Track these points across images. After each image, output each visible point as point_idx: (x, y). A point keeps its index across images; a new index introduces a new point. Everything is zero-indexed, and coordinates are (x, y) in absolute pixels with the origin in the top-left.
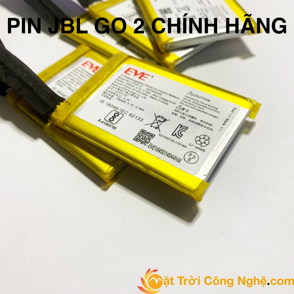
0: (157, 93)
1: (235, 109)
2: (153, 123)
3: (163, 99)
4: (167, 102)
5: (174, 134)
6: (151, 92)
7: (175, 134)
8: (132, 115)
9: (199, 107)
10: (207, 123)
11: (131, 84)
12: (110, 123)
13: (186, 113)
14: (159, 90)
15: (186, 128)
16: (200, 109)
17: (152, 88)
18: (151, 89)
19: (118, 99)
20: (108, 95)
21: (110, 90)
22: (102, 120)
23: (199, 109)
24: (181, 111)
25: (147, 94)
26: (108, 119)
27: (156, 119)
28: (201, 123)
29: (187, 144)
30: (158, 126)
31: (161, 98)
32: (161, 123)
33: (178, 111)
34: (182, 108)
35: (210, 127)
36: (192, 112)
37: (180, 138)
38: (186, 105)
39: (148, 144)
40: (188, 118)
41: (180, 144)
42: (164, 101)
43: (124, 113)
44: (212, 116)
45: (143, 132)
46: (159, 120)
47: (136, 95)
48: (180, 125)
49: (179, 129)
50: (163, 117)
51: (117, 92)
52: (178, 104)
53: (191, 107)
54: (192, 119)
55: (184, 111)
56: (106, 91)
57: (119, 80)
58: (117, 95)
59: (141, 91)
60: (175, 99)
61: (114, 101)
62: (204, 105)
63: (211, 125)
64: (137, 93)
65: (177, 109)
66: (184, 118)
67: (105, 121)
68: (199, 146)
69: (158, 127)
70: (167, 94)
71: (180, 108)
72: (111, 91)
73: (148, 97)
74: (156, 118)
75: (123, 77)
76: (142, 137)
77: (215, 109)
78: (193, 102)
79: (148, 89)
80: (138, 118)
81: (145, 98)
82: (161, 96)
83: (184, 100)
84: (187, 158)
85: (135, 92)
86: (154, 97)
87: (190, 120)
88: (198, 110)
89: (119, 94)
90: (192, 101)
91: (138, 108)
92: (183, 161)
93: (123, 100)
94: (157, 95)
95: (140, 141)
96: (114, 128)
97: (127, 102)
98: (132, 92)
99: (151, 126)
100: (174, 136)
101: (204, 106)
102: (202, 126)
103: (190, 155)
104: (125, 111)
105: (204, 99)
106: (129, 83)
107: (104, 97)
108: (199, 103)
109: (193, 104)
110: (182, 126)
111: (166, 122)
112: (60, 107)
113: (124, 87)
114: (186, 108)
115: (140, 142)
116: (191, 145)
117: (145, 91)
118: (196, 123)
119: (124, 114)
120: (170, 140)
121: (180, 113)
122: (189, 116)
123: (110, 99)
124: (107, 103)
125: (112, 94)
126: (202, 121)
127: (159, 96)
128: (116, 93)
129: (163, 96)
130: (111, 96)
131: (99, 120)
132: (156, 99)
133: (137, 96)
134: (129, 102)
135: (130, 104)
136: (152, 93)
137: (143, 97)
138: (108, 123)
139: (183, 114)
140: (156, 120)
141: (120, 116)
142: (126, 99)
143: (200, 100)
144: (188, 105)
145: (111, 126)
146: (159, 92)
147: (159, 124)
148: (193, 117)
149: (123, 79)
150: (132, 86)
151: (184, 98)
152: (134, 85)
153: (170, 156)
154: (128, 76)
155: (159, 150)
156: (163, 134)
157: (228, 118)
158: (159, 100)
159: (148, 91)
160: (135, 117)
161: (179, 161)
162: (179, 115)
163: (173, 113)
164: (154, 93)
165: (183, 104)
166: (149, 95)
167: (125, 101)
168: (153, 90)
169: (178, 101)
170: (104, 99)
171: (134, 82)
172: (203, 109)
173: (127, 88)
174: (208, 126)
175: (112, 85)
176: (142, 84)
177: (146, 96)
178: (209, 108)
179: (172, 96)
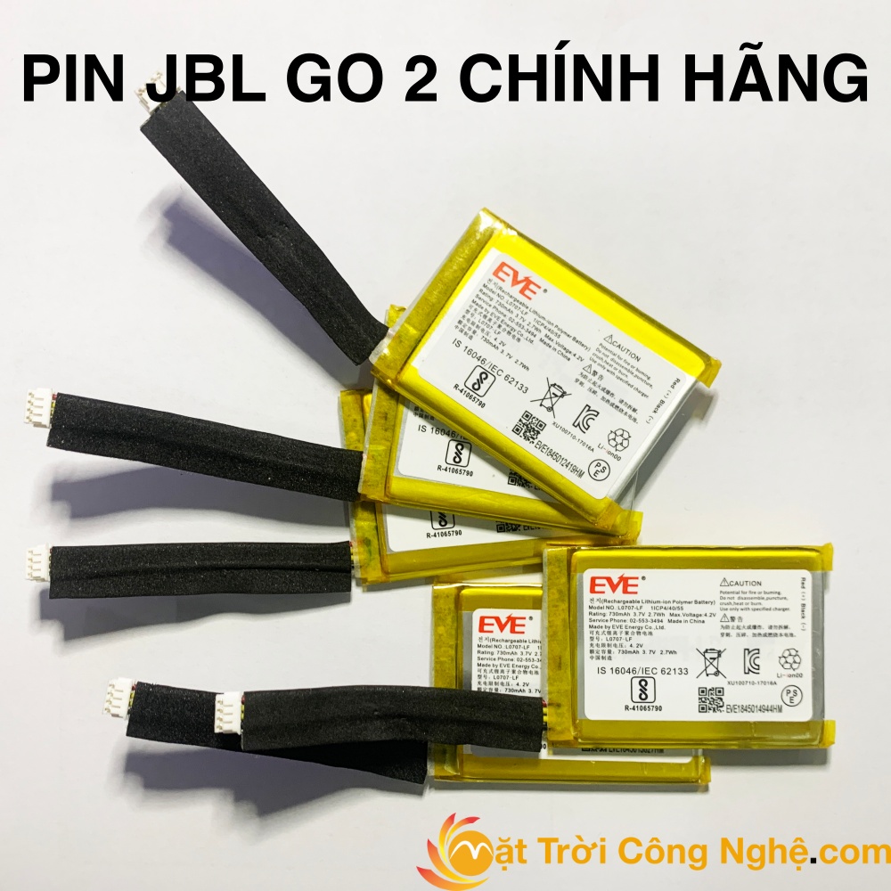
0: (674, 609)
1: (804, 579)
2: (706, 668)
3: (691, 615)
4: (700, 618)
5: (747, 671)
6: (663, 611)
7: (749, 670)
8: (667, 671)
9: (752, 604)
10: (780, 627)
11: (620, 612)
12: (647, 705)
13: (741, 624)
14: (674, 602)
15: (757, 651)
16: (756, 607)
17: (659, 602)
18: (659, 605)
19: (621, 652)
20: (601, 655)
21: (595, 642)
22: (631, 704)
23: (754, 607)
24: (731, 624)
25: (660, 618)
26: (636, 698)
27: (705, 658)
28: (773, 631)
29: (774, 679)
30: (716, 670)
31: (687, 615)
32: (716, 660)
33: (727, 627)
34: (730, 619)
35: (788, 631)
36: (750, 618)
37: (759, 673)
38: (731, 609)
39: (724, 708)
40: (750, 632)
41: (765, 683)
42: (695, 618)
43: (650, 672)
44: (779, 610)
45: (703, 692)
46: (711, 658)
47: (644, 630)
48: (745, 649)
49: (748, 658)
50: (714, 650)
51: (611, 639)
52: (720, 614)
53: (742, 610)
54: (757, 631)
55: (736, 623)
56: (592, 648)
57: (595, 614)
58: (615, 645)
59: (646, 617)
60: (709, 605)
61: (619, 660)
62: (757, 595)
63: (786, 627)
64: (643, 624)
65: (724, 624)
66: (744, 635)
67: (636, 704)
68: (791, 672)
69: (718, 671)
70: (690, 603)
71: (726, 620)
72: (600, 642)
73: (665, 623)
74: (704, 656)
75: (596, 604)
76: (708, 702)
77: (776, 595)
78: (739, 598)
79: (655, 608)
80: (678, 671)
81: (662, 628)
82: (684, 612)
83: (723, 601)
84: (787, 699)
85: (637, 624)
86: (674, 618)
87: (754, 635)
88: (754, 610)
89: (618, 643)
90: (736, 596)
91: (664, 652)
92: (784, 707)
93: (632, 650)
94: (676, 612)
95: (710, 709)
96: (659, 708)
97: (640, 650)
98: (633, 627)
99: (707, 675)
100: (748, 673)
101: (759, 598)
102: (776, 635)
103: (789, 692)
104: (650, 670)
105: (752, 583)
106: (615, 611)
107: (598, 661)
108: (748, 595)
109: (741, 601)
110: (750, 650)
111: (722, 655)
112: (549, 716)
113: (613, 622)
114: (736, 614)
115: (711, 711)
116: (779, 676)
117: (652, 614)
118: (765, 635)
119: (651, 675)
120: (748, 683)
121: (733, 628)
122: (749, 627)
123: (610, 658)
124: (612, 669)
125: (606, 649)
126: (771, 627)
127: (680, 612)
128: (610, 642)
129: (688, 609)
130: (607, 652)
131: (627, 708)
132: (681, 622)
133: (647, 631)
134: (643, 648)
135: (647, 652)
136: (667, 613)
137: (658, 627)
138: (643, 705)
139: (738, 628)
140: (707, 661)
141: (650, 681)
142: (635, 645)
143: (745, 588)
144: (735, 606)
145: (651, 708)
146: (675, 605)
147: (715, 663)
148: (755, 627)
149: (598, 608)
150: (625, 614)
151: (722, 598)
152: (627, 611)
153: (763, 709)
154: (602, 597)
155: (745, 709)
156: (733, 680)
157: (803, 602)
158: (686, 621)
159: (656, 611)
160: (672, 672)
161: (780, 710)
162: (733, 632)
163: (722, 635)
164: (669, 611)
165: (727, 609)
166: (665, 619)
167: (636, 649)
168: (664, 605)
169: (715, 609)
170: (601, 663)
171: (621, 605)
172: (760, 604)
173: (620, 624)
174: (783, 631)
175: (592, 629)
176: (639, 602)
177: (661, 624)
178: (768, 599)
179: (700, 603)
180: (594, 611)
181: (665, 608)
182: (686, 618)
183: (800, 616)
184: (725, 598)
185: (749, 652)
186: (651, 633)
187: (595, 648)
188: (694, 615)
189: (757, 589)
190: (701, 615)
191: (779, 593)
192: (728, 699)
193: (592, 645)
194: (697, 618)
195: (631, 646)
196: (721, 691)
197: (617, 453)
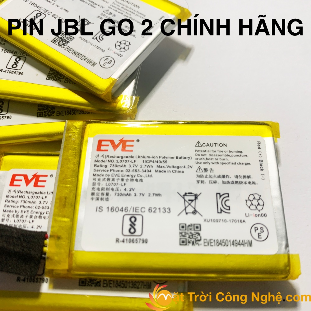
0: (160, 162)
1: (259, 142)
2: (186, 208)
3: (173, 167)
4: (180, 169)
5: (219, 211)
6: (151, 164)
7: (221, 210)
8: (153, 210)
9: (220, 159)
10: (244, 177)
11: (118, 164)
12: (135, 238)
13: (213, 174)
14: (160, 157)
15: (227, 195)
16: (224, 162)
17: (148, 157)
18: (149, 159)
19: (117, 194)
20: (100, 196)
21: (96, 186)
22: (121, 238)
23: (222, 161)
24: (204, 174)
25: (149, 169)
26: (126, 232)
27: (185, 200)
28: (239, 180)
29: (243, 218)
30: (194, 210)
31: (170, 167)
32: (194, 202)
33: (202, 176)
34: (204, 171)
35: (250, 180)
36: (219, 170)
37: (230, 213)
38: (204, 163)
39: (202, 242)
40: (220, 180)
41: (235, 221)
42: (176, 169)
43: (140, 211)
44: (242, 164)
45: (183, 227)
46: (189, 200)
47: (136, 177)
48: (217, 194)
49: (220, 201)
50: (191, 193)
51: (109, 184)
52: (196, 167)
53: (213, 163)
54: (225, 180)
55: (209, 173)
56: (93, 191)
57: (98, 166)
58: (112, 189)
59: (138, 168)
60: (187, 160)
61: (115, 201)
62: (224, 153)
63: (249, 177)
64: (135, 173)
65: (199, 174)
66: (215, 182)
67: (125, 238)
68: (257, 212)
69: (196, 211)
70: (172, 158)
71: (201, 171)
72: (100, 187)
73: (153, 173)
74: (184, 198)
75: (100, 159)
76: (187, 236)
77: (239, 154)
78: (210, 155)
79: (146, 162)
80: (162, 210)
81: (151, 176)
82: (168, 164)
83: (198, 157)
84: (255, 235)
85: (131, 173)
86: (160, 169)
87: (224, 182)
88: (223, 164)
89: (115, 187)
90: (208, 154)
91: (152, 195)
92: (254, 242)
93: (126, 193)
94: (162, 164)
95: (189, 242)
96: (145, 241)
97: (132, 193)
98: (128, 176)
99: (187, 214)
100: (221, 213)
101: (225, 155)
102: (241, 183)
103: (256, 229)
104: (140, 209)
105: (219, 145)
106: (114, 164)
107: (97, 201)
108: (217, 153)
109: (211, 157)
110: (221, 194)
111: (199, 197)
112: (49, 248)
113: (112, 172)
114: (208, 167)
115: (191, 244)
116: (247, 215)
117: (143, 166)
118: (232, 183)
119: (140, 213)
120: (221, 221)
121: (206, 177)
122: (219, 177)
123: (107, 199)
124: (108, 208)
125: (105, 192)
126: (237, 177)
127: (165, 165)
128: (108, 187)
129: (171, 162)
130: (105, 194)
131: (117, 240)
132: (165, 172)
133: (139, 178)
134: (135, 192)
135: (138, 194)
136: (155, 165)
137: (147, 176)
138: (132, 238)
139: (210, 177)
140: (186, 202)
141: (139, 218)
142: (128, 189)
143: (214, 148)
144: (207, 161)
145: (138, 240)
146: (161, 159)
147: (193, 204)
148: (224, 176)
149: (102, 161)
150: (122, 166)
151: (197, 155)
152: (124, 164)
153: (236, 243)
154: (106, 153)
155: (220, 243)
156: (208, 218)
157: (261, 159)
158: (169, 171)
159: (146, 164)
160: (158, 211)
161: (250, 244)
162: (207, 180)
163: (198, 182)
164: (156, 164)
165: (201, 163)
166: (153, 170)
167: (129, 192)
168: (153, 160)
169: (192, 162)
170: (100, 203)
171: (120, 159)
172: (227, 159)
173: (118, 173)
174: (247, 180)
175: (95, 177)
176: (133, 157)
177: (150, 173)
178: (232, 156)
179: (180, 158)
180: (98, 164)
181: (153, 162)
182: (169, 169)
183: (260, 169)
184: (199, 155)
185: (220, 196)
186: (141, 180)
187: (96, 192)
188: (176, 167)
189: (224, 149)
190: (181, 167)
191: (241, 152)
192: (205, 234)
193: (93, 189)
194: (177, 169)
195: (125, 190)
196: (198, 227)
197: (121, 53)
